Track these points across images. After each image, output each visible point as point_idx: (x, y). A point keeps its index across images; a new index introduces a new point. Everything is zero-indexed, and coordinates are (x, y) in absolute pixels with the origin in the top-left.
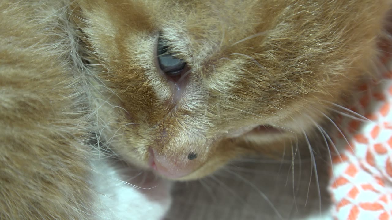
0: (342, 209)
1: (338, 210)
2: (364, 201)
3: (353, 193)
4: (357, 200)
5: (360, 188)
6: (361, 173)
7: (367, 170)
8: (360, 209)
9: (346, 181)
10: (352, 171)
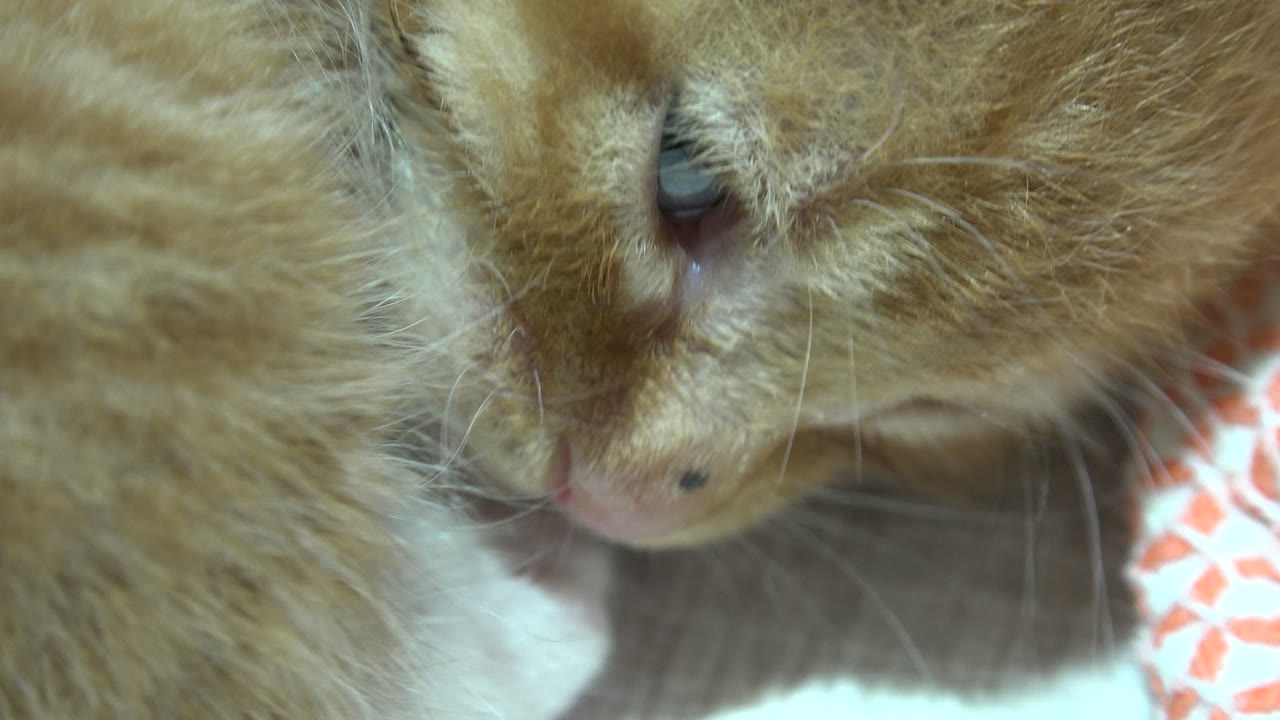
0: (1171, 639)
1: (1157, 643)
2: (1243, 614)
3: (1209, 585)
4: (1218, 613)
5: (1229, 572)
6: (1234, 521)
7: (1254, 513)
8: (1230, 639)
9: (1185, 548)
10: (1204, 513)
